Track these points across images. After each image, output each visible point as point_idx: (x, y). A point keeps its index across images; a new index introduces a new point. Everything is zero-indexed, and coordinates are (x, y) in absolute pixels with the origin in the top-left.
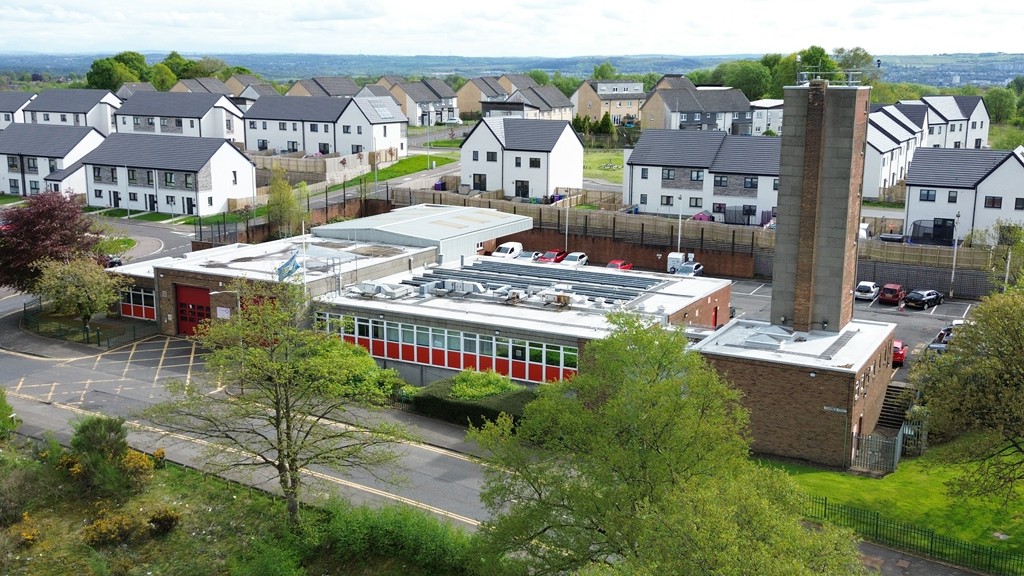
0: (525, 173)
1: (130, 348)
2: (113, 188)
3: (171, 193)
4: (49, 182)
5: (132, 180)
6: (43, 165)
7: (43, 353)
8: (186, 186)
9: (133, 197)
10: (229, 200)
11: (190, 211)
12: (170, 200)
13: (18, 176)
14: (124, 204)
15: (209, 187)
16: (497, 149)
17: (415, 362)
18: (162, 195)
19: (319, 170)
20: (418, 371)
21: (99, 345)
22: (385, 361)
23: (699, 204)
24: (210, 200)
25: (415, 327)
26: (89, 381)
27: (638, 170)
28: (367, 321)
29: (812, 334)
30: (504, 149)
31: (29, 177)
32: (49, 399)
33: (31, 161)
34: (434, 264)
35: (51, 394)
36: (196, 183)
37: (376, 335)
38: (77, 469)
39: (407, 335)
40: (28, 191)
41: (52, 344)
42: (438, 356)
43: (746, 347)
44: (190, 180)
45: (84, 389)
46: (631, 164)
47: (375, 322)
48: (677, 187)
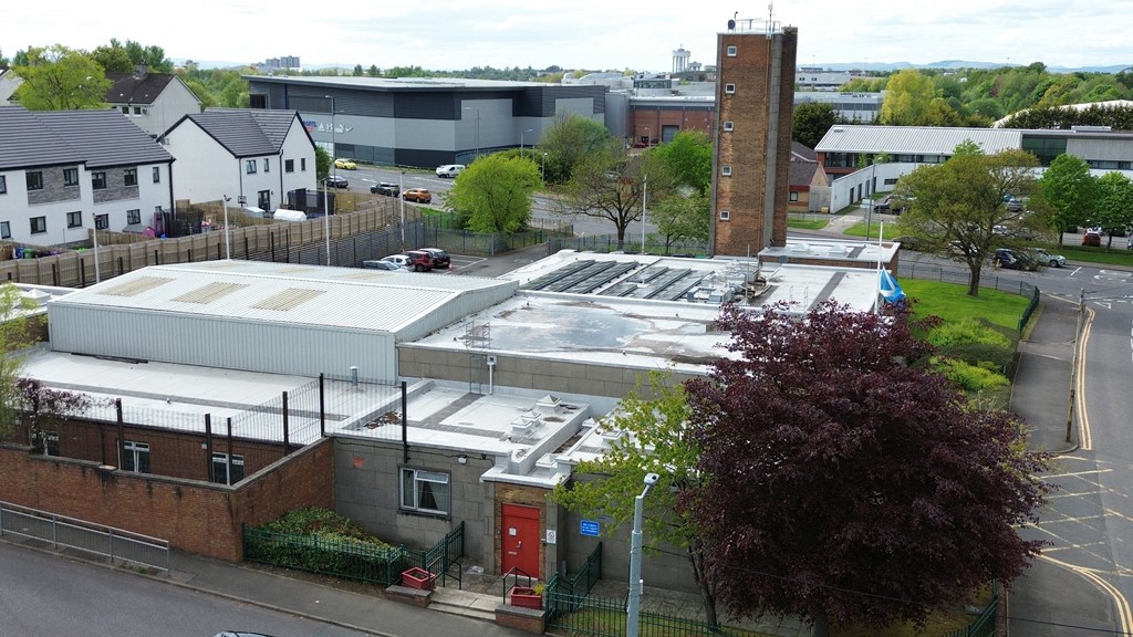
23: (76, 223)
48: (49, 200)
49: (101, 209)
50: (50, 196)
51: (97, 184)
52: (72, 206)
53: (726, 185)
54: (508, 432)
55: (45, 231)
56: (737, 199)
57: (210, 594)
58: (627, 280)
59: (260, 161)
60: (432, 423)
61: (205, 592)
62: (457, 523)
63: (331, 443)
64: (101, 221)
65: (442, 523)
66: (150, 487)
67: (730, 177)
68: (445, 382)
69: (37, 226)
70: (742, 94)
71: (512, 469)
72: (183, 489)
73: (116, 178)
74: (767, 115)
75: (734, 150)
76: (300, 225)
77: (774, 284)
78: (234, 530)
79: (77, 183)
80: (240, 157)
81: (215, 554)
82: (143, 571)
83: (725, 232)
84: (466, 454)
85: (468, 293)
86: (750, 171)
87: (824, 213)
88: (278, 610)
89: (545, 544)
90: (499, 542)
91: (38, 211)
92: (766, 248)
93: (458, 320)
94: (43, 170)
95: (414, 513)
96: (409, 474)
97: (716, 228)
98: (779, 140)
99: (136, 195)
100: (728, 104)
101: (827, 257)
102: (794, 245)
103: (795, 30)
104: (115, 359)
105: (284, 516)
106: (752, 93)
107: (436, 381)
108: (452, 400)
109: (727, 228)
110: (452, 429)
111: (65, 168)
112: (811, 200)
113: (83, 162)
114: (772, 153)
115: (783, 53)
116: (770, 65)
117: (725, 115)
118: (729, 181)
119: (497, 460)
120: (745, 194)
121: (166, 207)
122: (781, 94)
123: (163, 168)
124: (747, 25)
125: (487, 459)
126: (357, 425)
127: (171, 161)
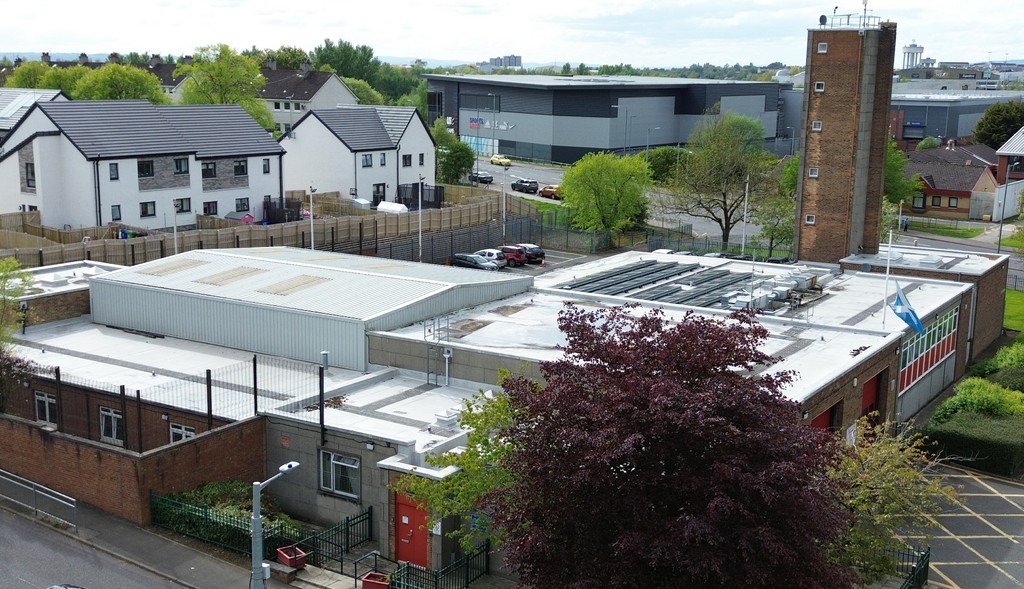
23: (187, 207)
27: (104, 166)
46: (96, 160)
48: (159, 187)
49: (211, 197)
50: (160, 182)
51: (206, 174)
52: (181, 193)
53: (813, 188)
54: (433, 423)
55: (154, 215)
56: (824, 202)
57: (103, 551)
58: (676, 282)
59: (376, 156)
60: (370, 411)
61: (99, 550)
62: (366, 507)
63: (262, 421)
64: (210, 208)
65: (354, 506)
66: (78, 450)
67: (817, 179)
68: (408, 371)
69: (147, 210)
70: (831, 92)
71: (414, 460)
72: (102, 453)
73: (225, 168)
74: (858, 115)
75: (823, 151)
76: (398, 217)
77: (831, 292)
78: (141, 494)
79: (187, 172)
80: (355, 151)
81: (126, 516)
82: (57, 526)
83: (810, 237)
84: (373, 441)
85: (463, 286)
86: (838, 173)
87: (986, 221)
88: (154, 572)
89: (431, 535)
90: (393, 529)
91: (148, 196)
92: (853, 256)
93: (450, 312)
94: (154, 159)
95: (331, 495)
96: (327, 457)
97: (801, 232)
98: (872, 141)
99: (246, 185)
100: (817, 103)
101: (917, 267)
102: (888, 252)
103: (894, 26)
104: (138, 333)
105: (201, 487)
106: (842, 92)
107: (400, 370)
108: (406, 389)
109: (812, 232)
110: (384, 417)
111: (176, 158)
112: (972, 207)
113: (194, 153)
114: (862, 155)
115: (879, 50)
116: (862, 63)
117: (814, 114)
118: (816, 183)
119: (400, 449)
120: (832, 197)
121: (275, 196)
122: (876, 93)
123: (274, 160)
124: (845, 20)
125: (391, 447)
126: (296, 407)
127: (281, 154)
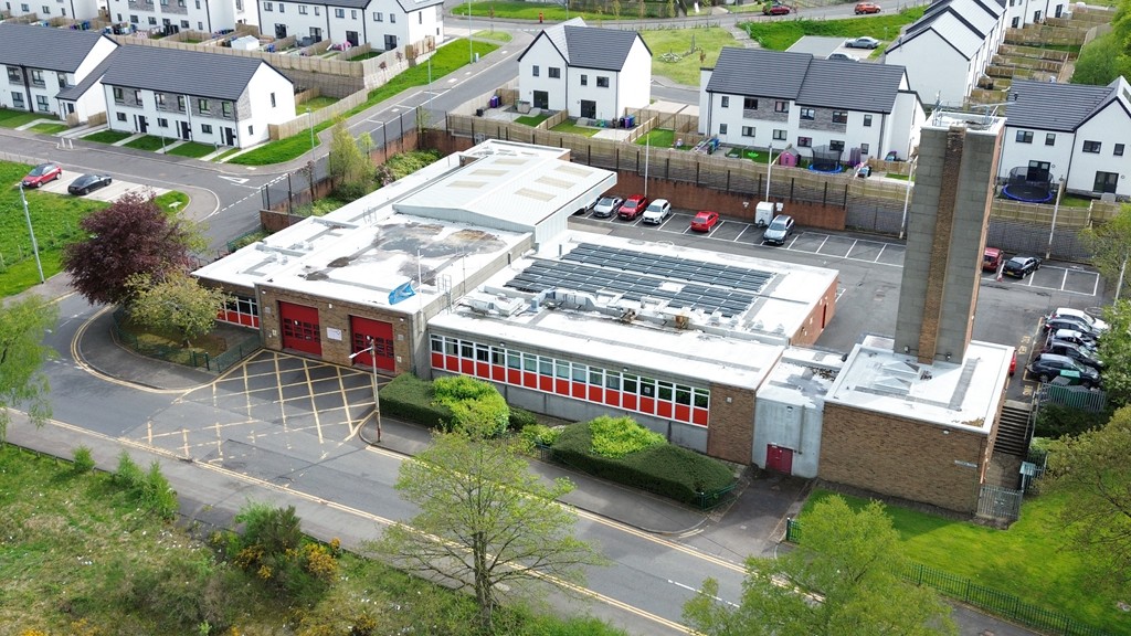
0: (591, 92)
1: (240, 371)
2: (139, 112)
3: (207, 122)
4: (61, 101)
5: (160, 105)
6: (50, 79)
7: (154, 382)
8: (224, 115)
9: (164, 123)
10: (269, 125)
11: (230, 142)
12: (207, 129)
13: (21, 89)
14: (154, 130)
15: (248, 116)
16: (560, 64)
17: (538, 389)
18: (196, 124)
19: (355, 73)
20: (541, 398)
21: (209, 369)
22: (506, 386)
23: (783, 137)
24: (251, 128)
25: (538, 357)
26: (218, 426)
27: (718, 98)
28: (487, 347)
29: (937, 366)
30: (568, 65)
31: (35, 92)
32: (187, 456)
33: (36, 74)
34: (531, 251)
35: (186, 447)
36: (236, 112)
37: (495, 359)
38: (265, 572)
39: (530, 363)
40: (36, 109)
41: (158, 367)
42: (562, 387)
43: (877, 392)
44: (228, 107)
45: (218, 439)
46: (710, 92)
47: (494, 349)
48: (759, 118)
49: (806, 133)
50: (762, 115)
51: (803, 117)
52: (779, 126)
55: (754, 137)
64: (805, 141)
69: (748, 132)
73: (823, 115)
79: (788, 112)
91: (750, 123)
94: (758, 99)
99: (843, 131)
111: (778, 101)
113: (794, 99)
123: (876, 117)
127: (886, 113)
